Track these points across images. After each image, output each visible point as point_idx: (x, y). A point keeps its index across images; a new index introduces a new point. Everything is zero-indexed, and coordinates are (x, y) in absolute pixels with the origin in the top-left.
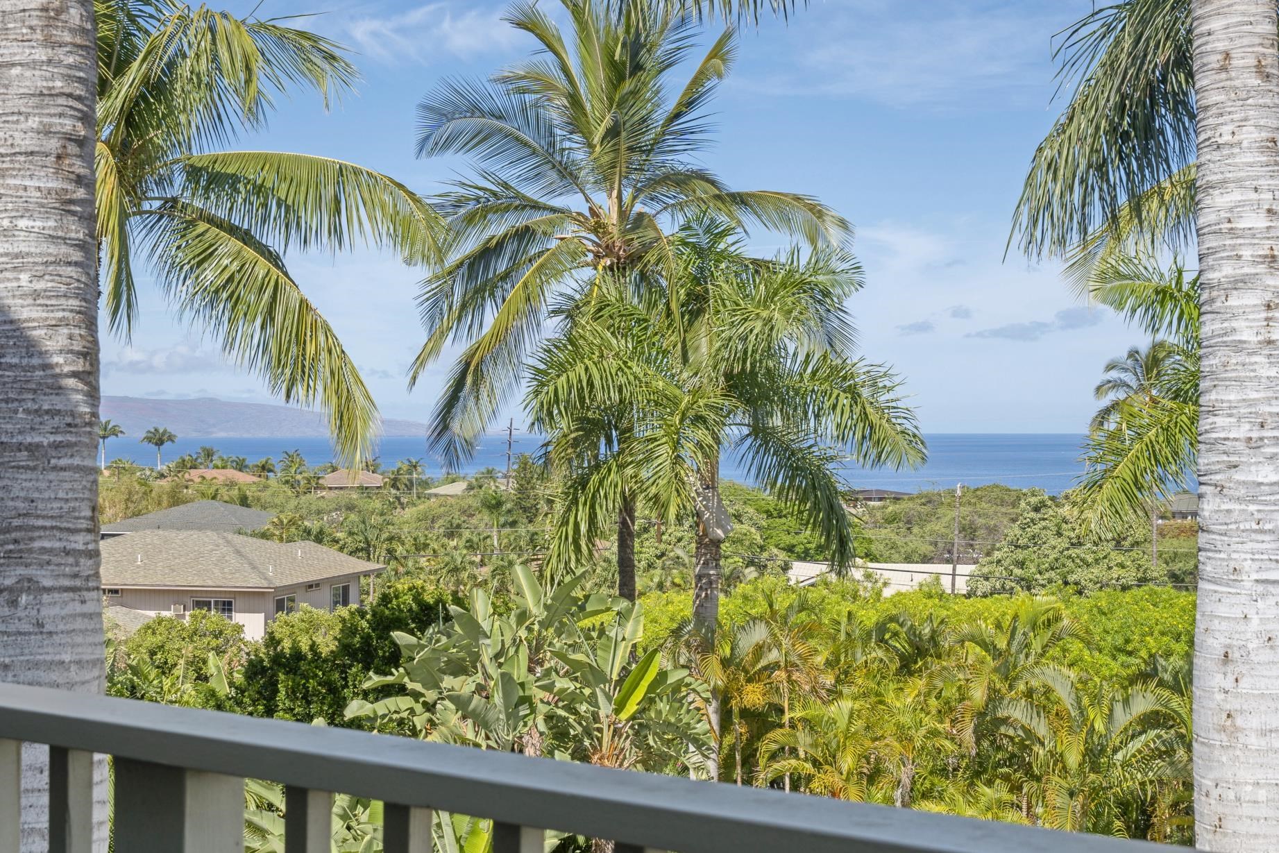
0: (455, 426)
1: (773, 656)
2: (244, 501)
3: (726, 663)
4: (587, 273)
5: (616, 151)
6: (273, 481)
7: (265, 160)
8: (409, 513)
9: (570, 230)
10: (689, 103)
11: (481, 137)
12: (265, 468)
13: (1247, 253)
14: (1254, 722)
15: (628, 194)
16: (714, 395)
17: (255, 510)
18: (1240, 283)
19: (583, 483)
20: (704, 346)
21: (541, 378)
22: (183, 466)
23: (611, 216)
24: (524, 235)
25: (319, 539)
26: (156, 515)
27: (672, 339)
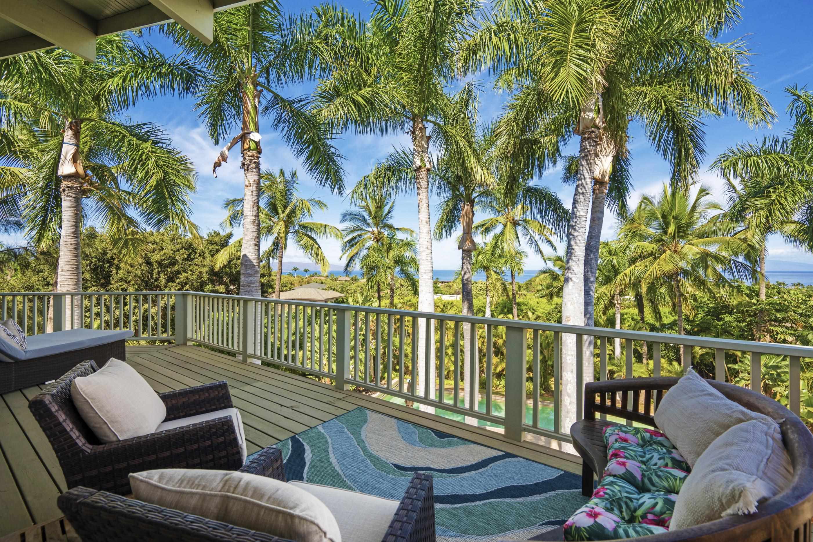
0: (348, 269)
2: (322, 283)
4: (372, 242)
5: (377, 220)
6: (328, 279)
7: (312, 223)
8: (355, 285)
9: (369, 234)
10: (389, 212)
11: (352, 219)
12: (327, 277)
15: (379, 228)
16: (392, 264)
18: (423, 251)
19: (370, 279)
20: (391, 254)
21: (362, 261)
22: (311, 276)
23: (376, 232)
24: (360, 236)
25: (334, 290)
26: (305, 285)
27: (385, 254)
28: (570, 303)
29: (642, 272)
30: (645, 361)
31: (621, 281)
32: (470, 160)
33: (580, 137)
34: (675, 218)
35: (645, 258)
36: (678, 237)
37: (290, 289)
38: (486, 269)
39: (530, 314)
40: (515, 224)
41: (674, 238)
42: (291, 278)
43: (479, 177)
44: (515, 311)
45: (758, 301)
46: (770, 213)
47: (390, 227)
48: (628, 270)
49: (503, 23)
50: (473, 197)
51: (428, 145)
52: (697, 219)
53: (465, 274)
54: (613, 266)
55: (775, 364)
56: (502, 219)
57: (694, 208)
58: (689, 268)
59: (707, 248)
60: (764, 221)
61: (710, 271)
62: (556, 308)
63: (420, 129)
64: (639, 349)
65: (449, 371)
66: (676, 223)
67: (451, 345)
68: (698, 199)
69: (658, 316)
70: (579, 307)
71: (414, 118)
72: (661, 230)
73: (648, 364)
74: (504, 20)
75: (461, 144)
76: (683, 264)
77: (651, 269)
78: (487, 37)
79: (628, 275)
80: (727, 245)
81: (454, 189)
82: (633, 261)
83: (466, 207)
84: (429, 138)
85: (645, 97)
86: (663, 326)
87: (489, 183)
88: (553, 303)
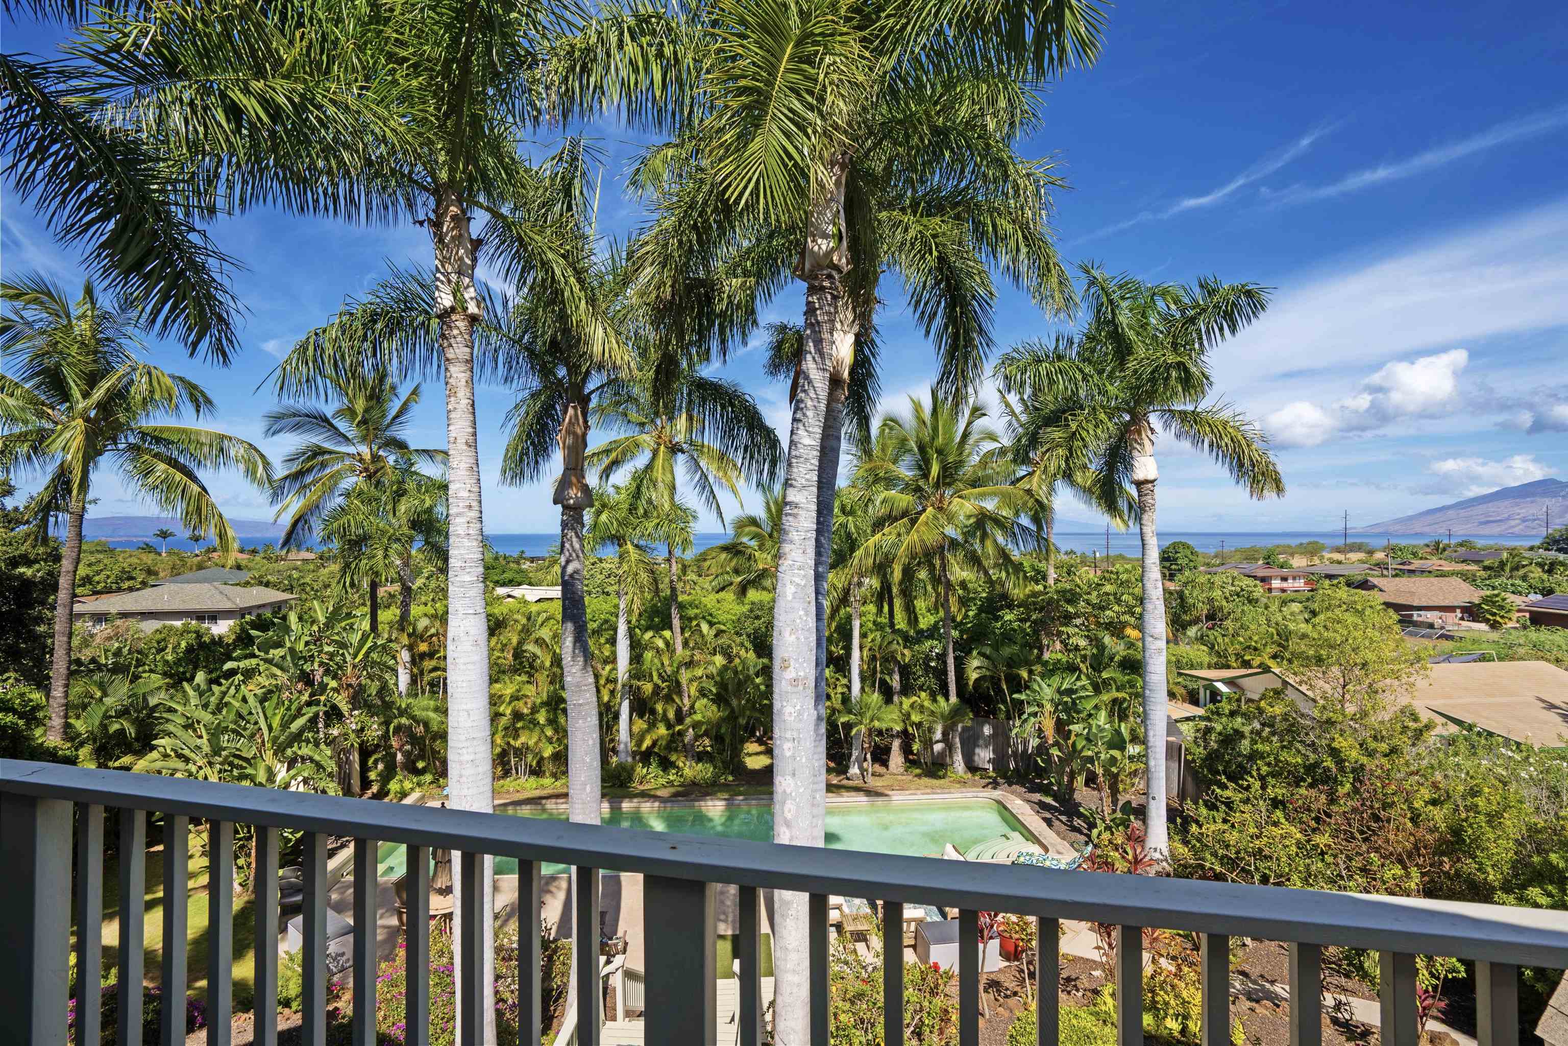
1: (433, 631)
2: (238, 568)
3: (409, 635)
4: (354, 479)
5: (368, 430)
6: (258, 558)
9: (348, 462)
10: (401, 413)
11: (298, 426)
12: (254, 552)
13: (461, 505)
14: (462, 661)
15: (375, 448)
16: (405, 529)
17: (245, 571)
20: (402, 508)
21: (328, 523)
22: (209, 551)
23: (367, 457)
25: (267, 585)
26: (189, 575)
27: (389, 507)
28: (789, 629)
29: (893, 544)
30: (896, 698)
31: (860, 560)
32: (577, 307)
33: (806, 285)
34: (940, 452)
35: (896, 519)
36: (944, 484)
37: (144, 584)
38: (618, 540)
39: (705, 627)
40: (675, 449)
41: (937, 485)
42: (148, 559)
43: (597, 349)
44: (676, 623)
45: (1045, 587)
46: (1071, 454)
47: (401, 446)
48: (872, 541)
49: (650, 17)
50: (586, 391)
51: (475, 260)
52: (968, 456)
53: (568, 562)
54: (849, 535)
55: (1069, 686)
56: (647, 439)
57: (966, 435)
58: (960, 538)
59: (983, 504)
60: (1063, 465)
61: (989, 543)
62: (751, 611)
63: (454, 218)
64: (887, 678)
65: (542, 758)
66: (942, 462)
67: (543, 704)
68: (969, 423)
69: (913, 618)
70: (806, 638)
71: (438, 191)
72: (918, 472)
73: (901, 703)
74: (650, 10)
75: (558, 272)
76: (950, 531)
77: (907, 540)
78: (614, 39)
79: (872, 551)
80: (1007, 499)
81: (546, 372)
82: (878, 525)
83: (571, 411)
84: (477, 244)
85: (906, 230)
86: (921, 632)
87: (619, 362)
88: (746, 601)
